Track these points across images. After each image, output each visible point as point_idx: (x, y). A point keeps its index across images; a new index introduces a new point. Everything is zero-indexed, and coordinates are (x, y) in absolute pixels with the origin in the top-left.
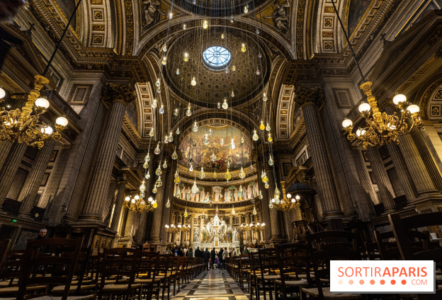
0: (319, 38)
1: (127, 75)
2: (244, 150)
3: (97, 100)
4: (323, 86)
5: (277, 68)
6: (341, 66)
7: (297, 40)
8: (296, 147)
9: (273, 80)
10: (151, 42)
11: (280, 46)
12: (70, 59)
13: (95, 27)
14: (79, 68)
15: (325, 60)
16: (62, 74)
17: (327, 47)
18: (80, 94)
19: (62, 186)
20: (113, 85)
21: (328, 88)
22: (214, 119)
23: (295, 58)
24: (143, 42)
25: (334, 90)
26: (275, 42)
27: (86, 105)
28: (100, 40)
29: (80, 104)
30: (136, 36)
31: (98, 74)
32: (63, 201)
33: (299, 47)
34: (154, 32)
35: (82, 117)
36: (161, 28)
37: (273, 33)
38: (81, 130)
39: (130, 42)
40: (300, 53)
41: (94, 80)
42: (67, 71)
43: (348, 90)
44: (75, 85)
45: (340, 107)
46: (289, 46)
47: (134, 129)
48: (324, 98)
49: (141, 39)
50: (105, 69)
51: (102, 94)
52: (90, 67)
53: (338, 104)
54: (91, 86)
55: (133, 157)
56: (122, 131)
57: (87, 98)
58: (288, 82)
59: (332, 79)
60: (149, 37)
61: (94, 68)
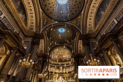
0: (88, 29)
1: (38, 38)
2: (69, 56)
3: (30, 45)
4: (89, 41)
5: (78, 34)
6: (93, 36)
7: (82, 29)
8: (84, 55)
9: (77, 37)
10: (45, 29)
11: (78, 30)
12: (24, 34)
13: (31, 26)
14: (26, 37)
15: (89, 35)
16: (22, 39)
17: (90, 31)
18: (26, 43)
19: (20, 70)
20: (35, 41)
21: (90, 42)
22: (60, 47)
23: (82, 34)
24: (43, 29)
25: (92, 42)
26: (77, 29)
27: (27, 47)
28: (32, 29)
29: (26, 46)
30: (41, 28)
31: (31, 38)
32: (20, 74)
33: (83, 31)
34: (46, 27)
35: (26, 50)
36: (48, 25)
37: (76, 27)
38: (26, 54)
39: (40, 29)
40: (83, 32)
41: (30, 40)
42: (23, 38)
43: (95, 42)
44: (25, 41)
45: (93, 47)
46: (80, 30)
47: (38, 50)
48: (90, 44)
49: (42, 28)
50: (33, 37)
51: (32, 43)
52: (29, 36)
53: (93, 46)
54: (29, 41)
55: (37, 59)
56: (36, 53)
57: (28, 45)
58: (80, 39)
59: (91, 40)
60: (44, 28)
61: (30, 37)
